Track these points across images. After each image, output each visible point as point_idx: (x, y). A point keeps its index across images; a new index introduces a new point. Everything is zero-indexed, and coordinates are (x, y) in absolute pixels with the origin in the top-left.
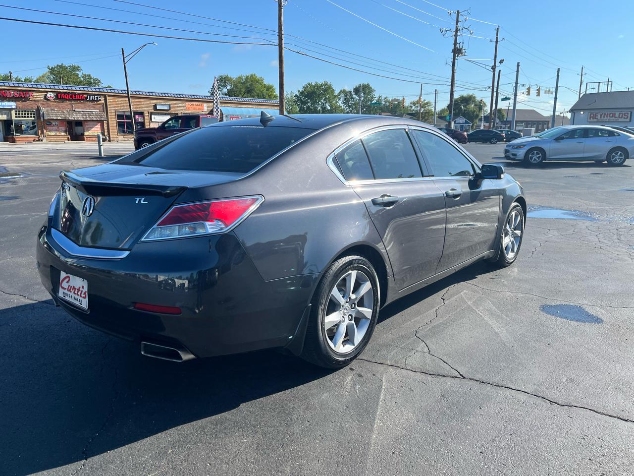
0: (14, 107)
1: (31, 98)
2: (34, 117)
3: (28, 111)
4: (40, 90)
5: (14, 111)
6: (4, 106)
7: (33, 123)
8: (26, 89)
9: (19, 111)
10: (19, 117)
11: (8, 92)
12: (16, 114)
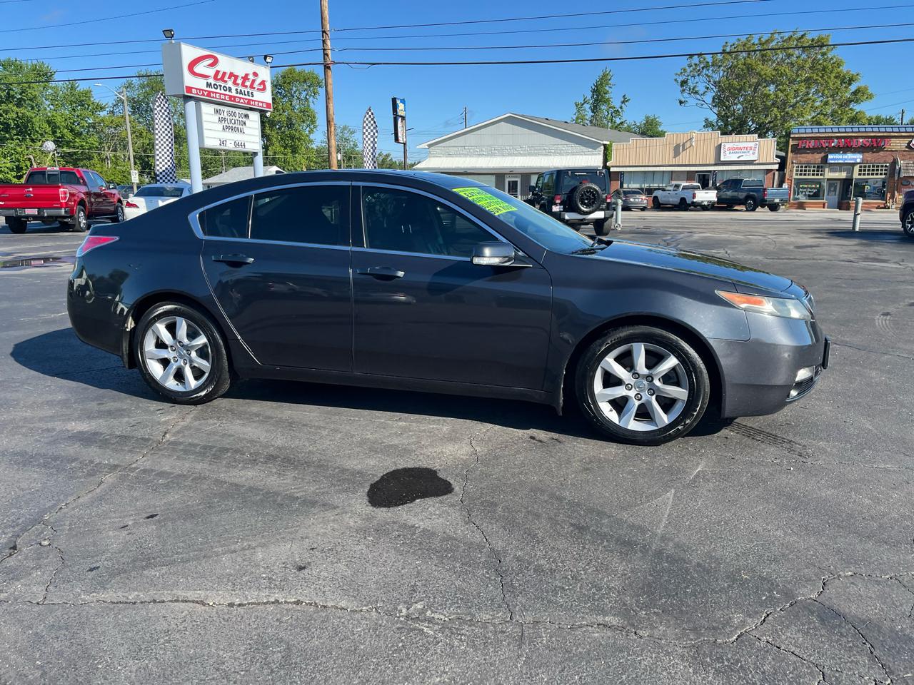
0: (858, 161)
1: (887, 147)
2: (885, 174)
3: (878, 166)
4: (903, 134)
5: (858, 165)
6: (845, 159)
7: (884, 183)
8: (882, 134)
9: (865, 167)
10: (864, 174)
11: (855, 140)
12: (860, 171)
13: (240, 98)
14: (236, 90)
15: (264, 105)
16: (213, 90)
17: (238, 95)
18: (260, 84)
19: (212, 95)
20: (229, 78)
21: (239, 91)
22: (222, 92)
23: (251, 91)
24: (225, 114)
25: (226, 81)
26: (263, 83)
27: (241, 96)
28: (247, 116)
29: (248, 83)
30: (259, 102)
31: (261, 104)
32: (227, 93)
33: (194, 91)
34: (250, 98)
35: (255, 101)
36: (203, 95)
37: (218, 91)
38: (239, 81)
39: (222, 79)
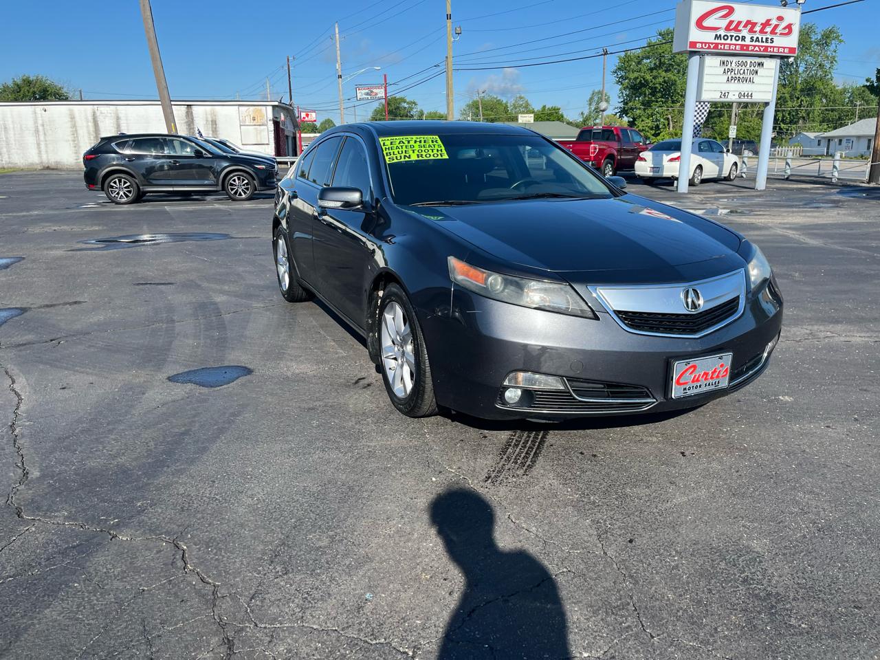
13: (755, 46)
14: (752, 38)
15: (786, 50)
16: (723, 41)
17: (753, 43)
18: (784, 28)
19: (720, 46)
20: (745, 26)
21: (755, 39)
22: (734, 41)
23: (770, 38)
24: (733, 64)
25: (740, 31)
26: (789, 27)
27: (757, 43)
28: (761, 64)
29: (768, 29)
30: (779, 47)
31: (781, 50)
32: (740, 42)
33: (699, 45)
34: (769, 44)
35: (774, 47)
36: (709, 47)
37: (729, 41)
38: (758, 28)
39: (736, 29)
